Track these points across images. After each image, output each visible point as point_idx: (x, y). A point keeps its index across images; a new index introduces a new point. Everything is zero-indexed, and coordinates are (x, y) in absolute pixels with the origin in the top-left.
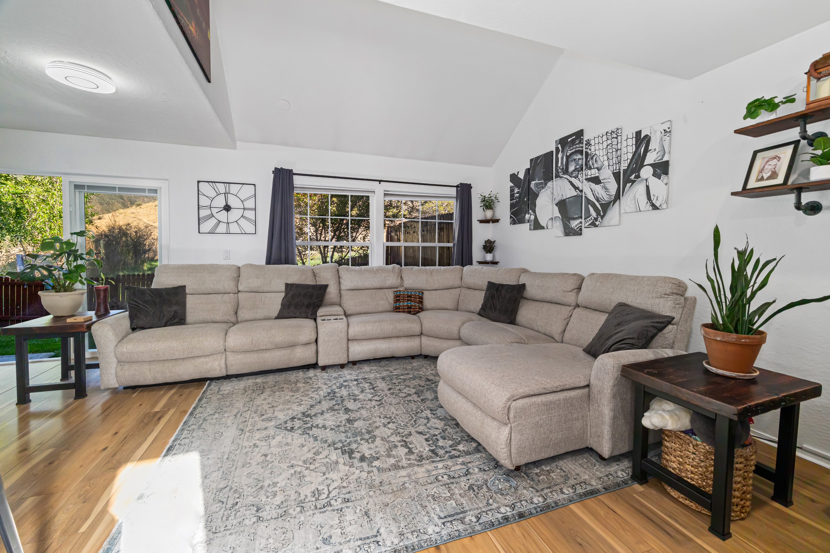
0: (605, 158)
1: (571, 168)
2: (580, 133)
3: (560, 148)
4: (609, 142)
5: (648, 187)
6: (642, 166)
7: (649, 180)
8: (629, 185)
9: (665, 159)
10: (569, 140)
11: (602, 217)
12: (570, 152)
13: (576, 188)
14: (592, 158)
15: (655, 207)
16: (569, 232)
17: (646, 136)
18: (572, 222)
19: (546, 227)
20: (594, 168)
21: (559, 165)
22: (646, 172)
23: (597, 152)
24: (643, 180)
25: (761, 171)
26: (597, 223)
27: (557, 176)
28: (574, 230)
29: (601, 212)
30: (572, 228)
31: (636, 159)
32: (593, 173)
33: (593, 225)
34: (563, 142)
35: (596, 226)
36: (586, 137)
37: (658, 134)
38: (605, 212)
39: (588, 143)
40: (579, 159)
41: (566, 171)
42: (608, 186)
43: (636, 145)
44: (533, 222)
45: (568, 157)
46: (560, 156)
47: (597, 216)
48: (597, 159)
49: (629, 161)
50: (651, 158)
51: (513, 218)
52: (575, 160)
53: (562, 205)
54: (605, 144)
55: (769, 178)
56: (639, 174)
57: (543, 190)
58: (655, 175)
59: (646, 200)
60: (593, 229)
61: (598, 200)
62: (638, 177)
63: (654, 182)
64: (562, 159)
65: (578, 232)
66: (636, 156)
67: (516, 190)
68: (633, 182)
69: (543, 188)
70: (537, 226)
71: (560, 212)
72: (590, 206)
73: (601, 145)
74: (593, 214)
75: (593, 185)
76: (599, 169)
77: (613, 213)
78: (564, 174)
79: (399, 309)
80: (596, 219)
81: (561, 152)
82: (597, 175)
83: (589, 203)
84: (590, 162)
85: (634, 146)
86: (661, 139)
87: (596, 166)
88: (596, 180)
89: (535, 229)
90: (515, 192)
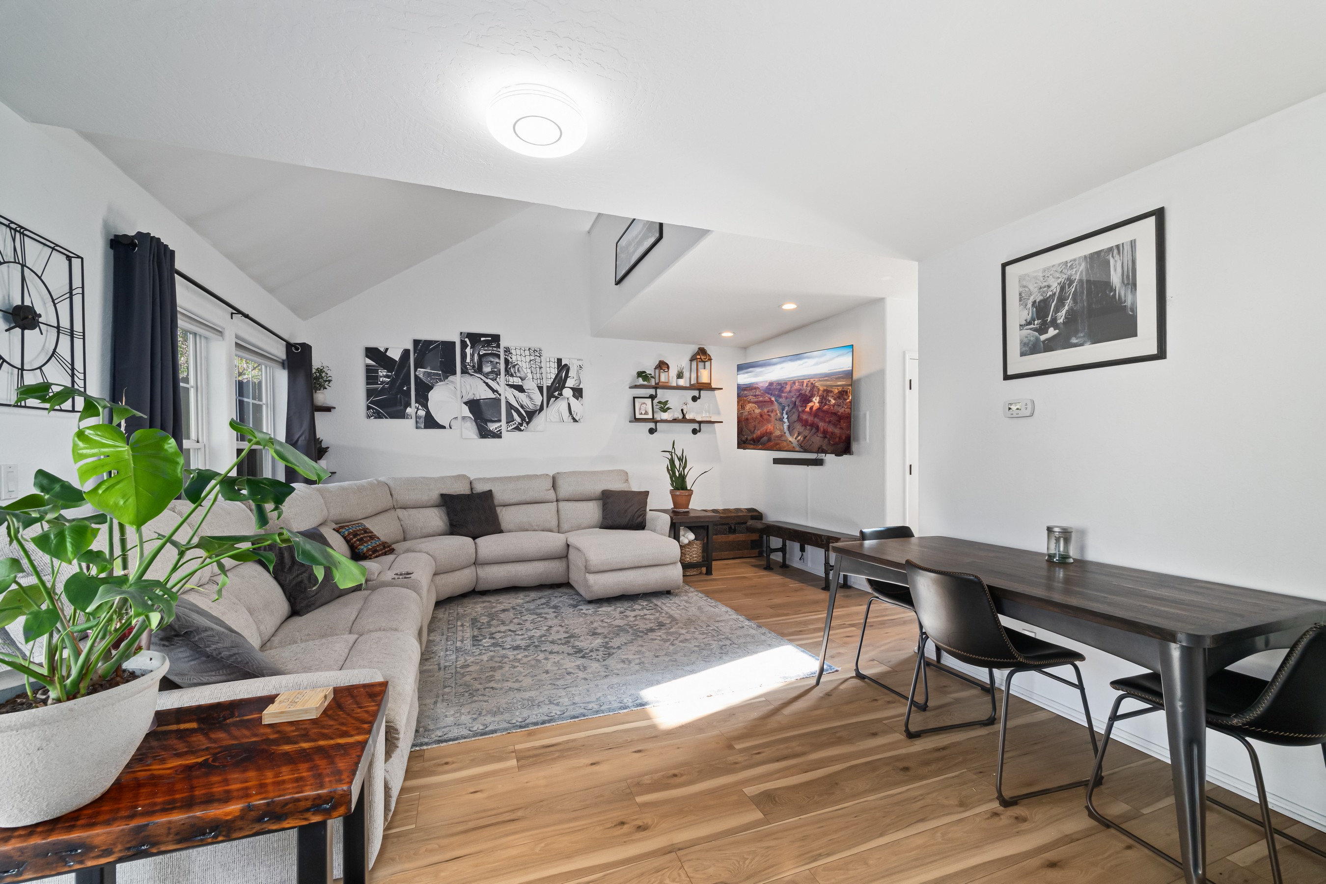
0: (529, 371)
1: (487, 369)
2: (496, 338)
3: (468, 342)
4: (532, 358)
5: (569, 404)
6: (564, 387)
7: (570, 399)
8: (553, 399)
9: (580, 387)
10: (482, 339)
11: (528, 423)
12: (484, 352)
13: (494, 391)
14: (514, 366)
15: (575, 420)
16: (484, 433)
17: (566, 365)
18: (489, 424)
19: (448, 426)
20: (516, 377)
21: (468, 360)
22: (567, 393)
23: (519, 363)
24: (565, 398)
25: (640, 409)
26: (522, 428)
27: (464, 371)
28: (494, 433)
29: (527, 418)
30: (490, 430)
31: (559, 381)
32: (516, 381)
33: (518, 429)
34: (475, 338)
35: (520, 430)
36: (503, 343)
37: (575, 367)
38: (530, 419)
39: (507, 351)
40: (497, 363)
41: (479, 370)
42: (532, 396)
43: (558, 369)
44: (422, 420)
45: (481, 357)
46: (468, 351)
47: (522, 421)
48: (520, 369)
49: (552, 380)
50: (570, 383)
51: (373, 409)
52: (491, 362)
53: (474, 405)
54: (528, 358)
55: (645, 414)
56: (562, 393)
57: (440, 383)
58: (574, 396)
59: (568, 414)
60: (517, 433)
61: (522, 407)
62: (561, 394)
63: (573, 401)
64: (472, 355)
65: (497, 435)
66: (558, 378)
67: (382, 372)
68: (557, 398)
69: (441, 380)
70: (430, 423)
71: (471, 412)
72: (513, 411)
73: (523, 359)
74: (518, 419)
75: (516, 393)
76: (522, 379)
77: (539, 421)
78: (475, 372)
80: (521, 425)
81: (469, 347)
82: (520, 384)
83: (512, 409)
84: (512, 369)
85: (556, 370)
86: (578, 371)
87: (518, 375)
88: (520, 389)
89: (426, 427)
90: (380, 374)
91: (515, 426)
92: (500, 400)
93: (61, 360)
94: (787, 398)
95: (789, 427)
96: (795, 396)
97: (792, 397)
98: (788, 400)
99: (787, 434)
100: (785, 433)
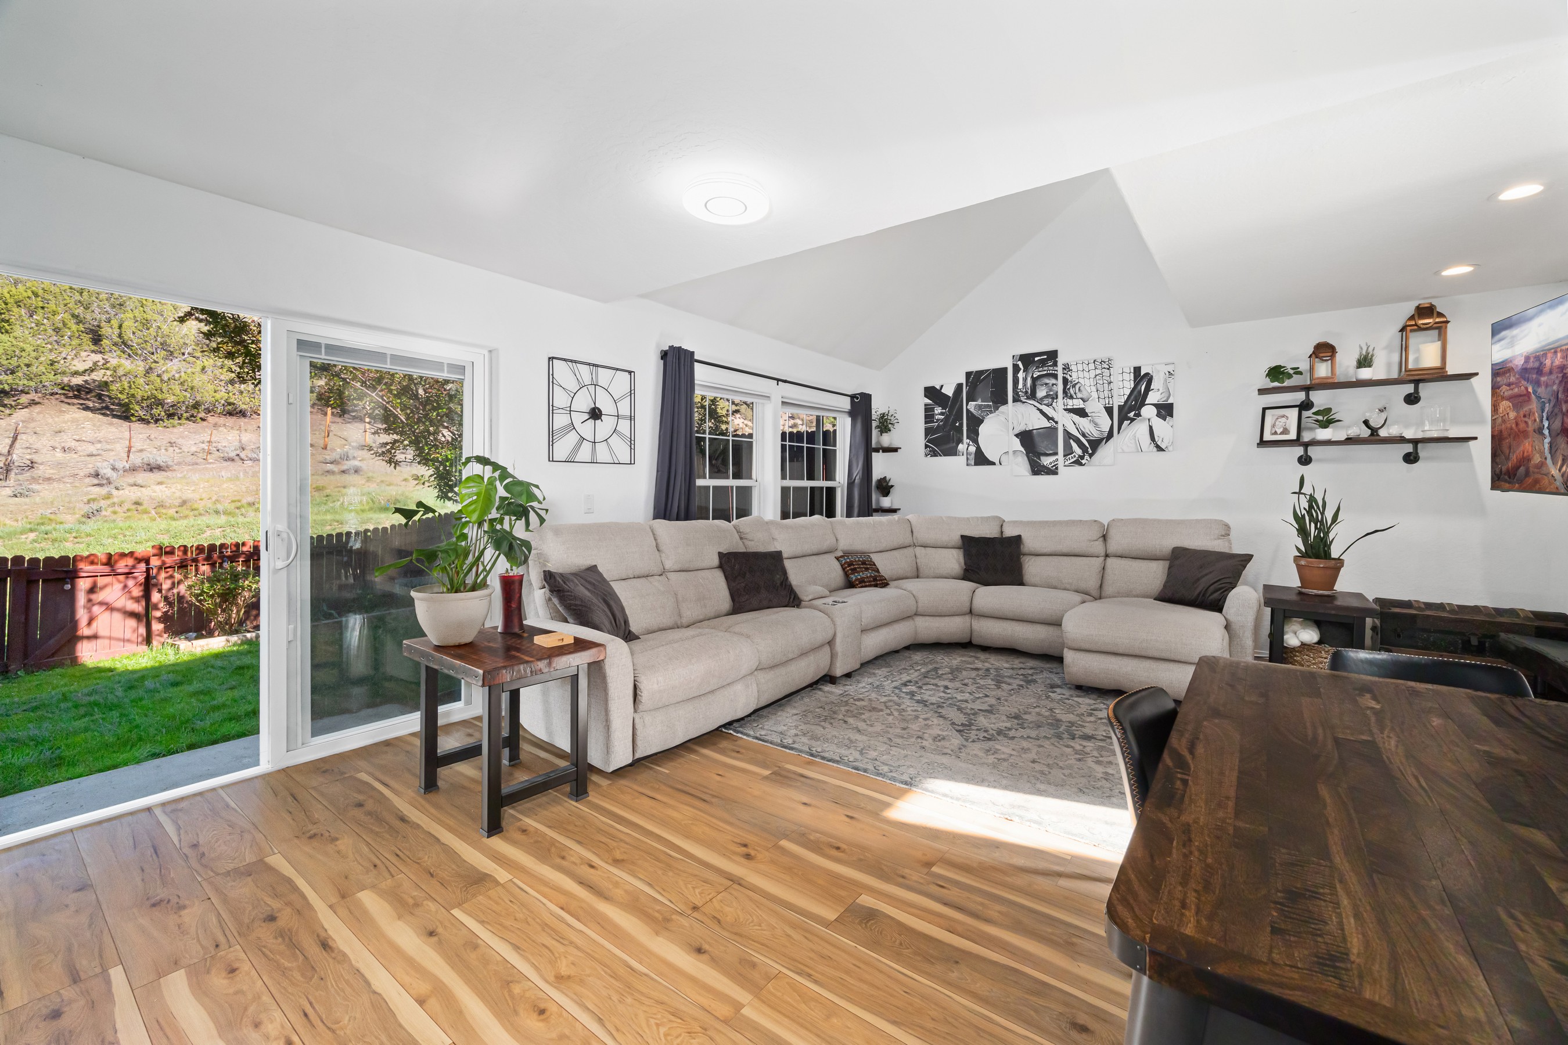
0: (1094, 389)
1: (1041, 393)
2: (1053, 355)
3: (1021, 366)
4: (1098, 372)
5: (1151, 428)
6: (1143, 404)
7: (1152, 420)
8: (1126, 423)
9: (1170, 401)
10: (1036, 359)
11: (1091, 456)
12: (1039, 374)
13: (1049, 418)
14: (1074, 386)
15: (1159, 449)
16: (1037, 469)
17: (1147, 374)
18: (1042, 458)
19: (997, 462)
20: (1077, 398)
21: (1020, 386)
22: (1148, 411)
23: (1081, 380)
24: (1145, 419)
25: (1274, 426)
26: (1083, 462)
27: (1016, 399)
28: (1048, 468)
29: (1089, 449)
30: (1044, 466)
31: (1136, 397)
32: (1077, 404)
33: (1078, 462)
34: (1027, 360)
35: (1081, 464)
36: (1061, 360)
37: (1162, 375)
38: (1094, 450)
39: (1067, 368)
40: (1053, 385)
41: (1032, 395)
42: (1097, 420)
43: (1135, 381)
44: (973, 456)
45: (1034, 380)
46: (1021, 375)
47: (1083, 453)
48: (1082, 388)
49: (1126, 397)
50: (1153, 398)
51: (930, 447)
52: (1046, 384)
53: (1026, 438)
54: (1093, 374)
55: (1282, 433)
56: (1139, 413)
57: (990, 415)
58: (1159, 415)
59: (1149, 440)
60: (1077, 468)
61: (1084, 435)
62: (1138, 415)
63: (1158, 423)
64: (1025, 380)
65: (1053, 471)
66: (1135, 393)
67: (938, 410)
68: (1132, 420)
69: (991, 412)
70: (981, 459)
71: (1023, 445)
72: (1071, 441)
73: (1086, 374)
74: (1078, 451)
75: (1076, 418)
76: (1084, 400)
77: (1105, 452)
78: (1028, 398)
79: (865, 582)
80: (1082, 457)
81: (1022, 371)
82: (1082, 406)
83: (1070, 438)
84: (1071, 390)
85: (1132, 382)
86: (1166, 380)
87: (1079, 395)
88: (1081, 413)
89: (976, 464)
90: (936, 412)
91: (1075, 459)
92: (1056, 429)
93: (621, 435)
94: (1547, 386)
95: (1551, 444)
96: (1557, 382)
97: (1554, 383)
98: (1549, 389)
99: (1549, 461)
100: (1546, 458)
